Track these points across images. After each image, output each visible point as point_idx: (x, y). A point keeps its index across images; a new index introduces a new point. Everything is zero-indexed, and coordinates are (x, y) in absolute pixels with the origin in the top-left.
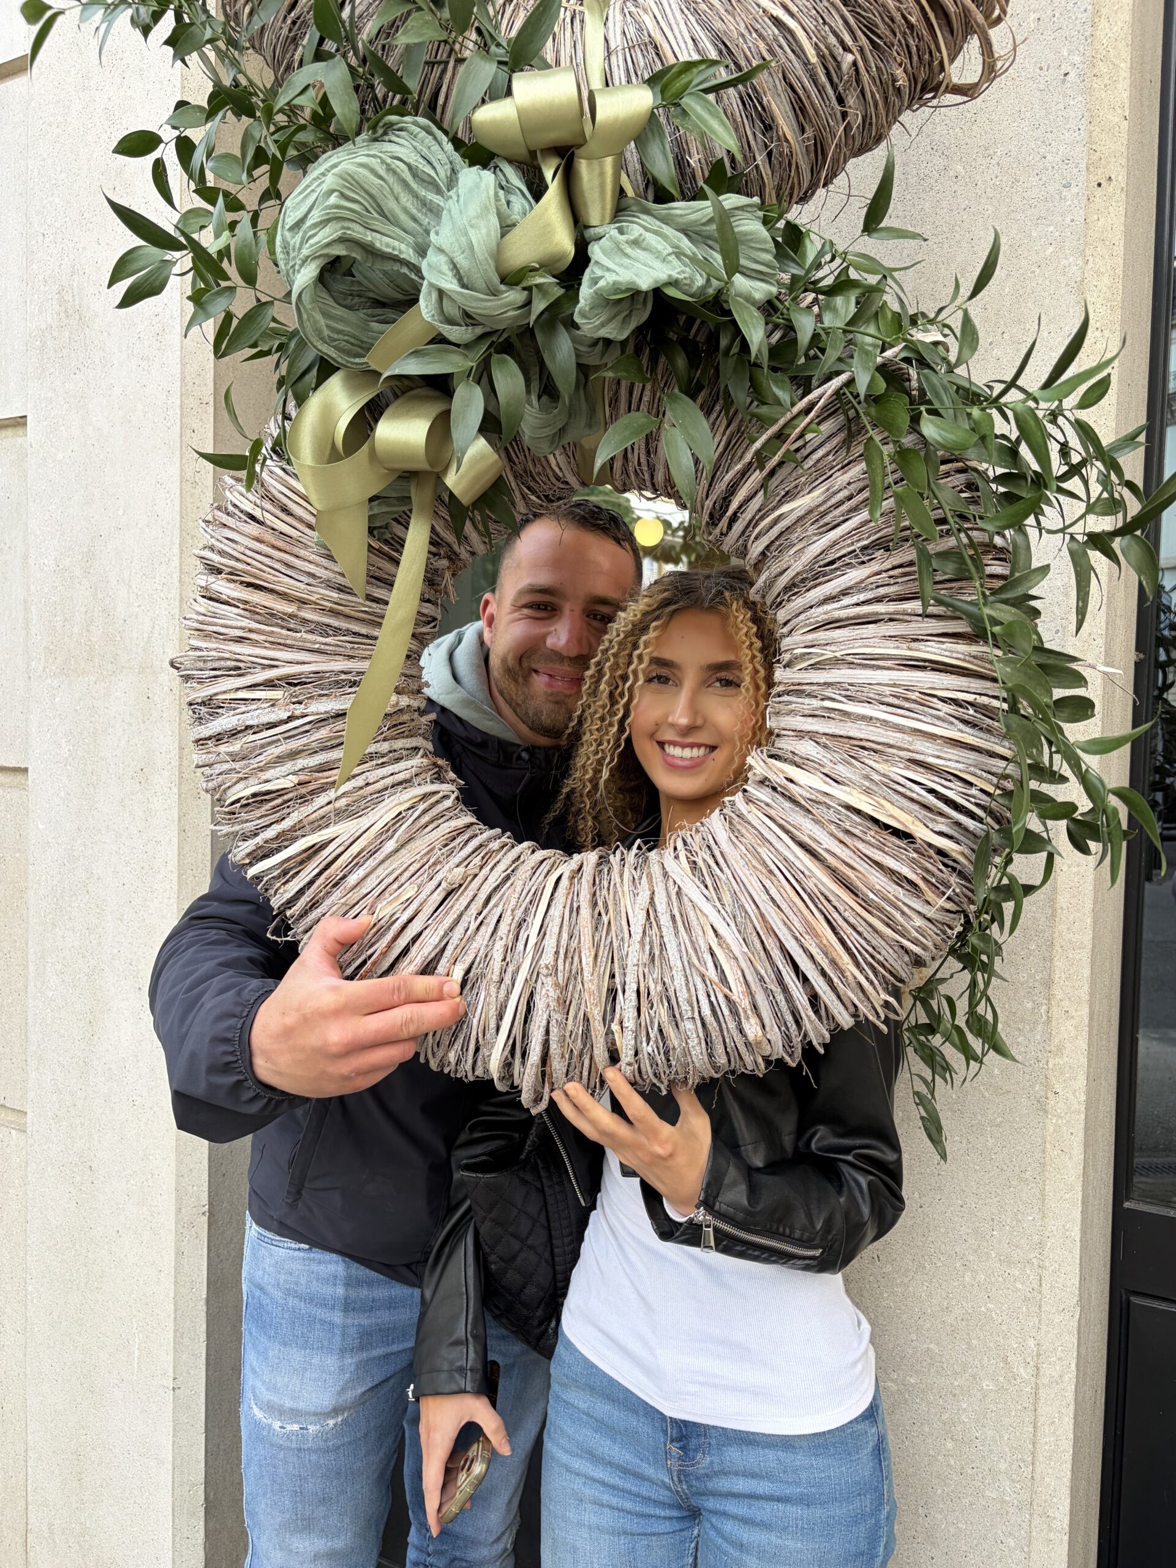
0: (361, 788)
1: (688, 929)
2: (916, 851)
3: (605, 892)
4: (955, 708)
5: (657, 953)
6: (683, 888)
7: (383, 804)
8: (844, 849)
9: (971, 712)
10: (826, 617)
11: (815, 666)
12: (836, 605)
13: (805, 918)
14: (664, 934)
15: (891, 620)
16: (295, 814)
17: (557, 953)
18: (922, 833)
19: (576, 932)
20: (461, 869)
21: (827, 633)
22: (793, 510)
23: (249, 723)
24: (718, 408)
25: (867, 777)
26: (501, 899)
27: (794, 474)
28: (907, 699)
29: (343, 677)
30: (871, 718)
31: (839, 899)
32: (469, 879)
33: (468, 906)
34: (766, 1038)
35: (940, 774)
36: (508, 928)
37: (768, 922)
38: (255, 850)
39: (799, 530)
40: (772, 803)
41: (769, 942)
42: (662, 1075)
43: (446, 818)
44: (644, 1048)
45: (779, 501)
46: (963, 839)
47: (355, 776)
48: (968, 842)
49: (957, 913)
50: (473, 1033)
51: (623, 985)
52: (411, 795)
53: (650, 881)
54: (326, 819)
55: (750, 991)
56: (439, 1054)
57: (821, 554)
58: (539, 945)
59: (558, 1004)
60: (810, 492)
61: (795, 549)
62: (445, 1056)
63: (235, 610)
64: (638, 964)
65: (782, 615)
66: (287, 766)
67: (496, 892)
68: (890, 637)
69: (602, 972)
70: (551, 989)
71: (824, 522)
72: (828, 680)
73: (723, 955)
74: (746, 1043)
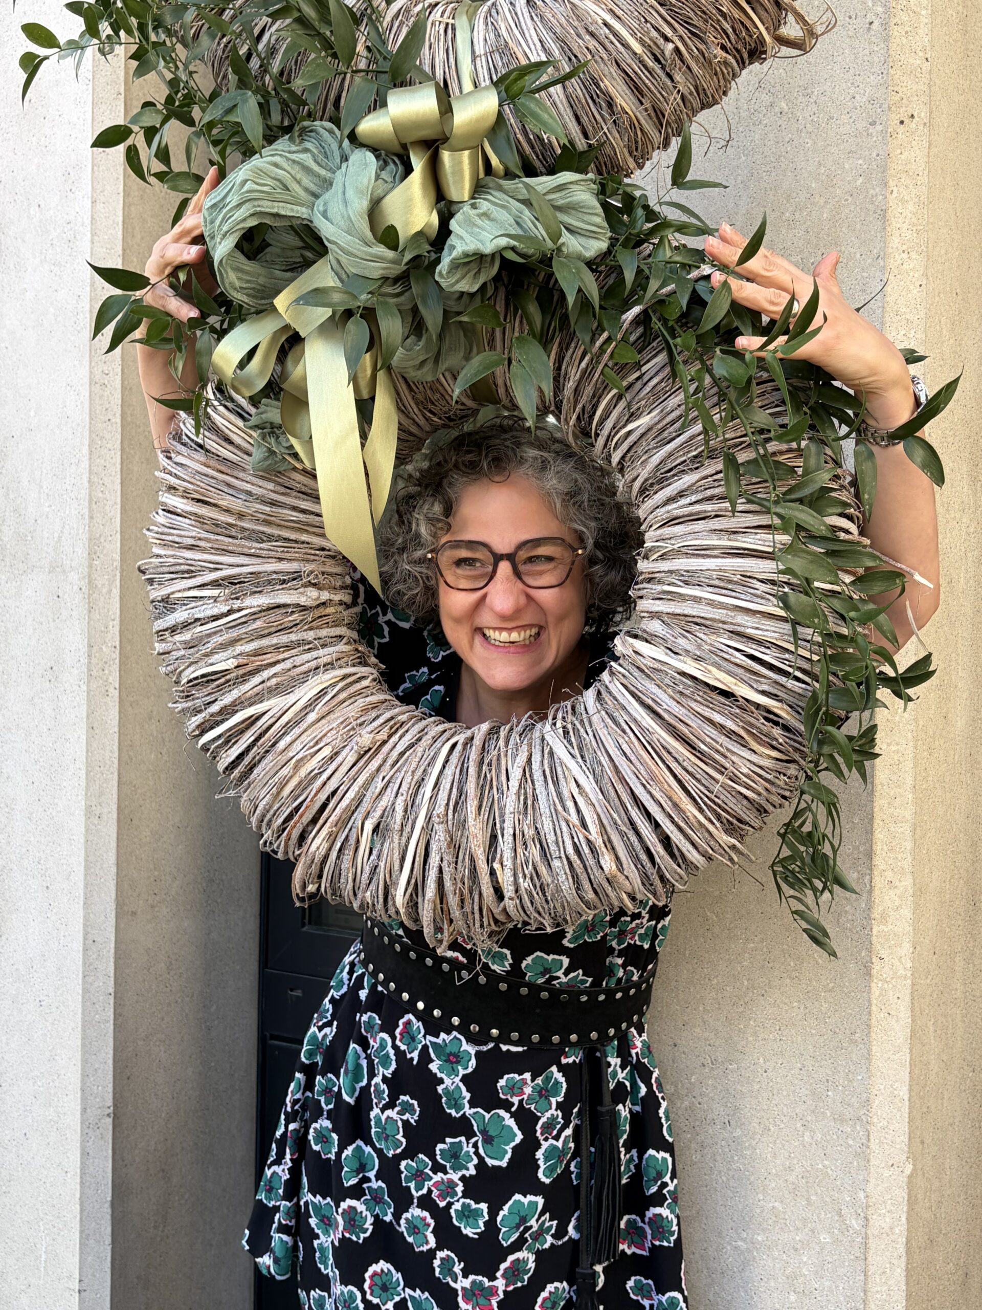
0: (289, 670)
1: (556, 782)
2: (737, 706)
3: (491, 753)
4: (772, 587)
6: (555, 749)
7: (308, 683)
8: (681, 708)
9: (786, 590)
10: (671, 514)
11: (663, 557)
12: (675, 506)
13: (650, 769)
14: (536, 786)
15: (717, 516)
16: (235, 691)
17: (448, 805)
18: (743, 691)
19: (464, 787)
20: (372, 735)
21: (669, 528)
22: (638, 427)
23: (197, 616)
24: (573, 345)
25: (699, 648)
26: (407, 760)
27: (636, 399)
28: (730, 582)
29: (274, 576)
30: (701, 598)
31: (678, 751)
32: (378, 744)
33: (378, 769)
34: (622, 873)
35: (760, 642)
36: (408, 786)
37: (620, 772)
38: (202, 723)
39: (644, 444)
40: (627, 674)
41: (619, 787)
42: (541, 909)
43: (363, 695)
44: (522, 884)
45: (628, 420)
46: (785, 696)
47: (284, 660)
48: (791, 699)
49: (787, 761)
50: (382, 875)
51: (502, 829)
52: (332, 675)
53: (530, 745)
54: (260, 696)
55: (606, 833)
56: (360, 896)
57: (660, 463)
58: (433, 798)
59: (449, 847)
60: (649, 413)
61: (643, 458)
62: (364, 897)
63: (187, 521)
64: (514, 813)
65: (642, 513)
66: (229, 652)
67: (402, 757)
68: (715, 530)
69: (485, 820)
70: (443, 835)
71: (662, 437)
72: (671, 569)
73: (583, 802)
74: (607, 879)
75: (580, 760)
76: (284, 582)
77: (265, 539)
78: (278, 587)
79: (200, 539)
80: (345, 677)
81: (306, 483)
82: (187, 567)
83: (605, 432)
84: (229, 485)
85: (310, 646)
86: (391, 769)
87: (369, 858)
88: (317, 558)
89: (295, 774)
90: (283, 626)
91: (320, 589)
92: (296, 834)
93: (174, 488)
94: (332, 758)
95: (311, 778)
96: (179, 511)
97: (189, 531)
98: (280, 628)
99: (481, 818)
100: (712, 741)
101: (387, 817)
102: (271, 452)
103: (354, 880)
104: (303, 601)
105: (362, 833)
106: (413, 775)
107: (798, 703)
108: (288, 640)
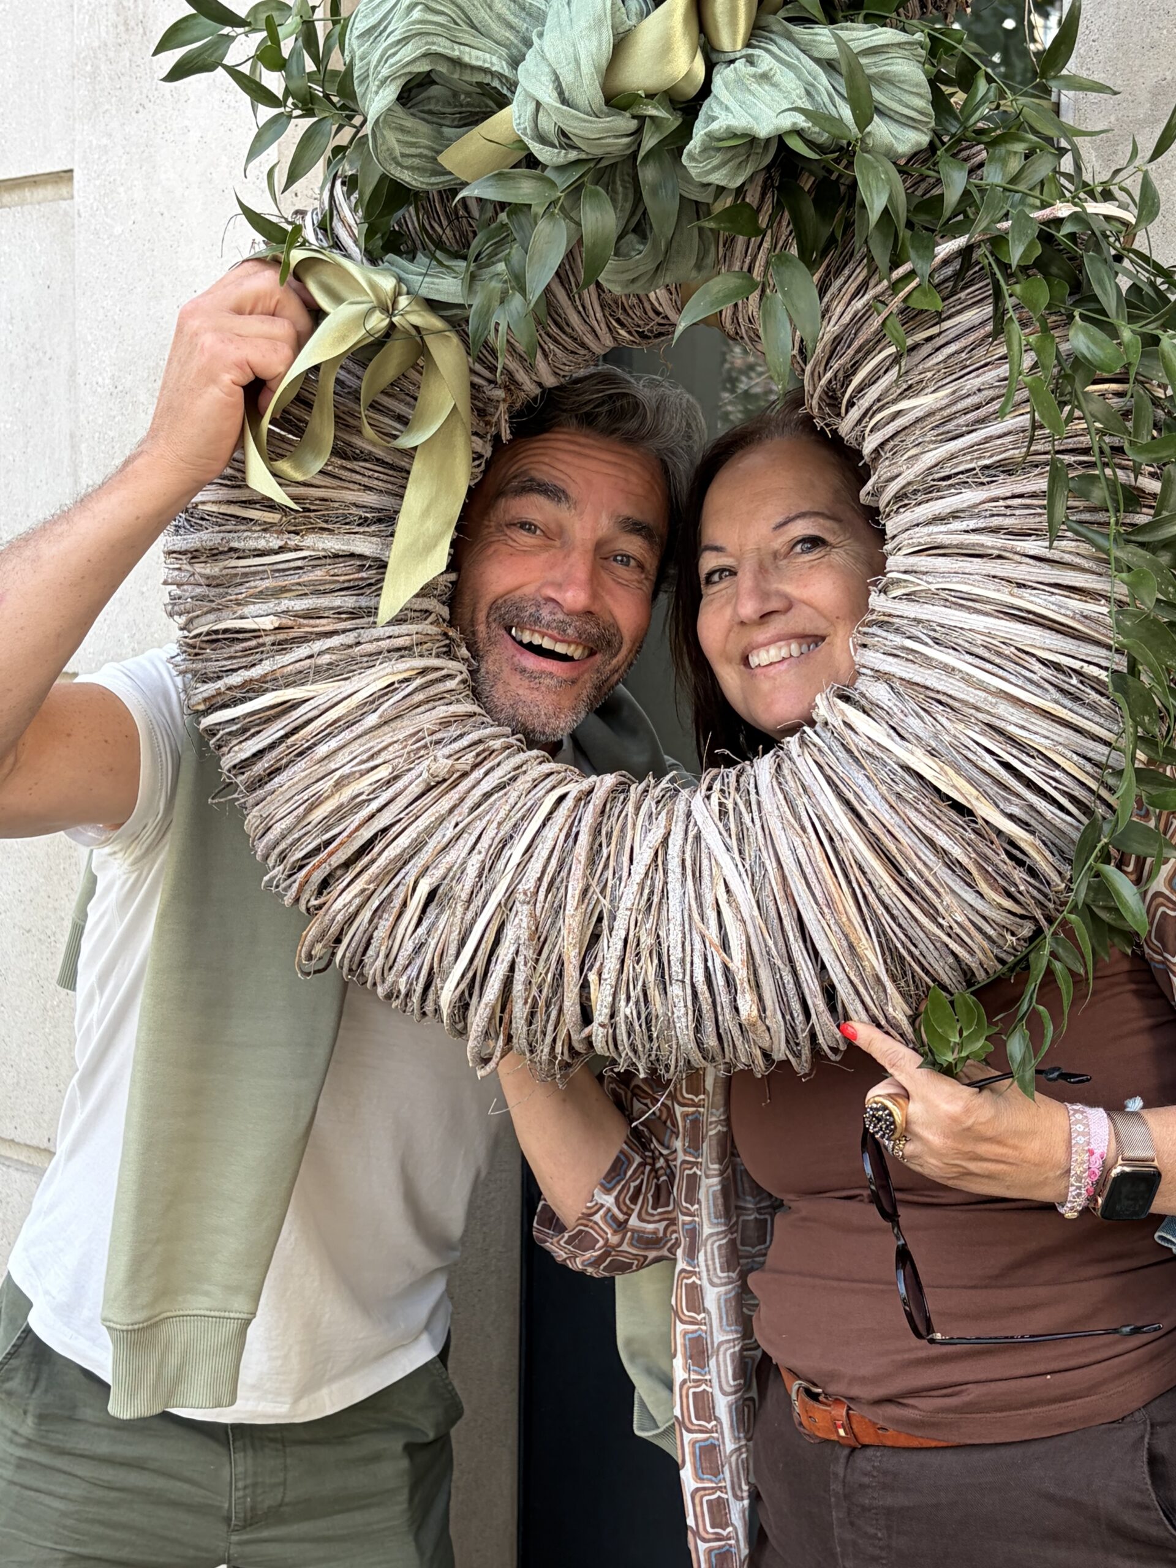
0: (350, 646)
1: (698, 878)
2: (974, 830)
3: (613, 819)
4: (1055, 673)
5: (656, 899)
6: (703, 832)
7: (373, 670)
8: (893, 816)
9: (1074, 681)
10: (930, 540)
11: (910, 597)
12: (943, 528)
13: (832, 889)
14: (669, 880)
15: (999, 557)
16: (269, 662)
17: (540, 879)
18: (984, 810)
19: (568, 861)
20: (450, 762)
21: (929, 558)
22: (914, 408)
23: (234, 544)
24: (846, 272)
25: (936, 737)
26: (492, 805)
27: (921, 367)
28: (999, 654)
29: (354, 510)
30: (953, 669)
31: (875, 874)
32: (458, 774)
33: (451, 811)
34: (764, 1023)
35: (1023, 747)
36: (490, 842)
37: (789, 886)
38: (213, 696)
39: (917, 432)
40: (826, 749)
41: (783, 908)
42: (640, 1049)
43: (446, 701)
44: (622, 1009)
45: (901, 394)
46: (1040, 828)
47: (345, 631)
48: (1046, 832)
49: (1022, 917)
50: (429, 956)
51: (610, 931)
52: (408, 665)
53: (670, 820)
54: (302, 675)
55: (754, 964)
56: (390, 979)
57: (936, 465)
58: (522, 866)
59: (530, 939)
60: (934, 392)
61: (913, 452)
62: (395, 983)
64: (631, 910)
65: (891, 527)
66: (271, 605)
67: (486, 800)
68: (994, 577)
69: (589, 910)
70: (525, 920)
71: (946, 428)
72: (920, 616)
73: (731, 914)
74: (740, 1025)
75: (737, 856)
76: (365, 520)
78: (358, 527)
80: (424, 671)
83: (865, 403)
86: (469, 815)
87: (414, 932)
89: (332, 794)
90: (352, 584)
92: (318, 877)
94: (389, 783)
95: (356, 804)
98: (346, 585)
99: (584, 907)
100: (924, 869)
101: (453, 879)
103: (387, 956)
105: (412, 895)
106: (498, 828)
107: (1057, 841)
108: (357, 605)
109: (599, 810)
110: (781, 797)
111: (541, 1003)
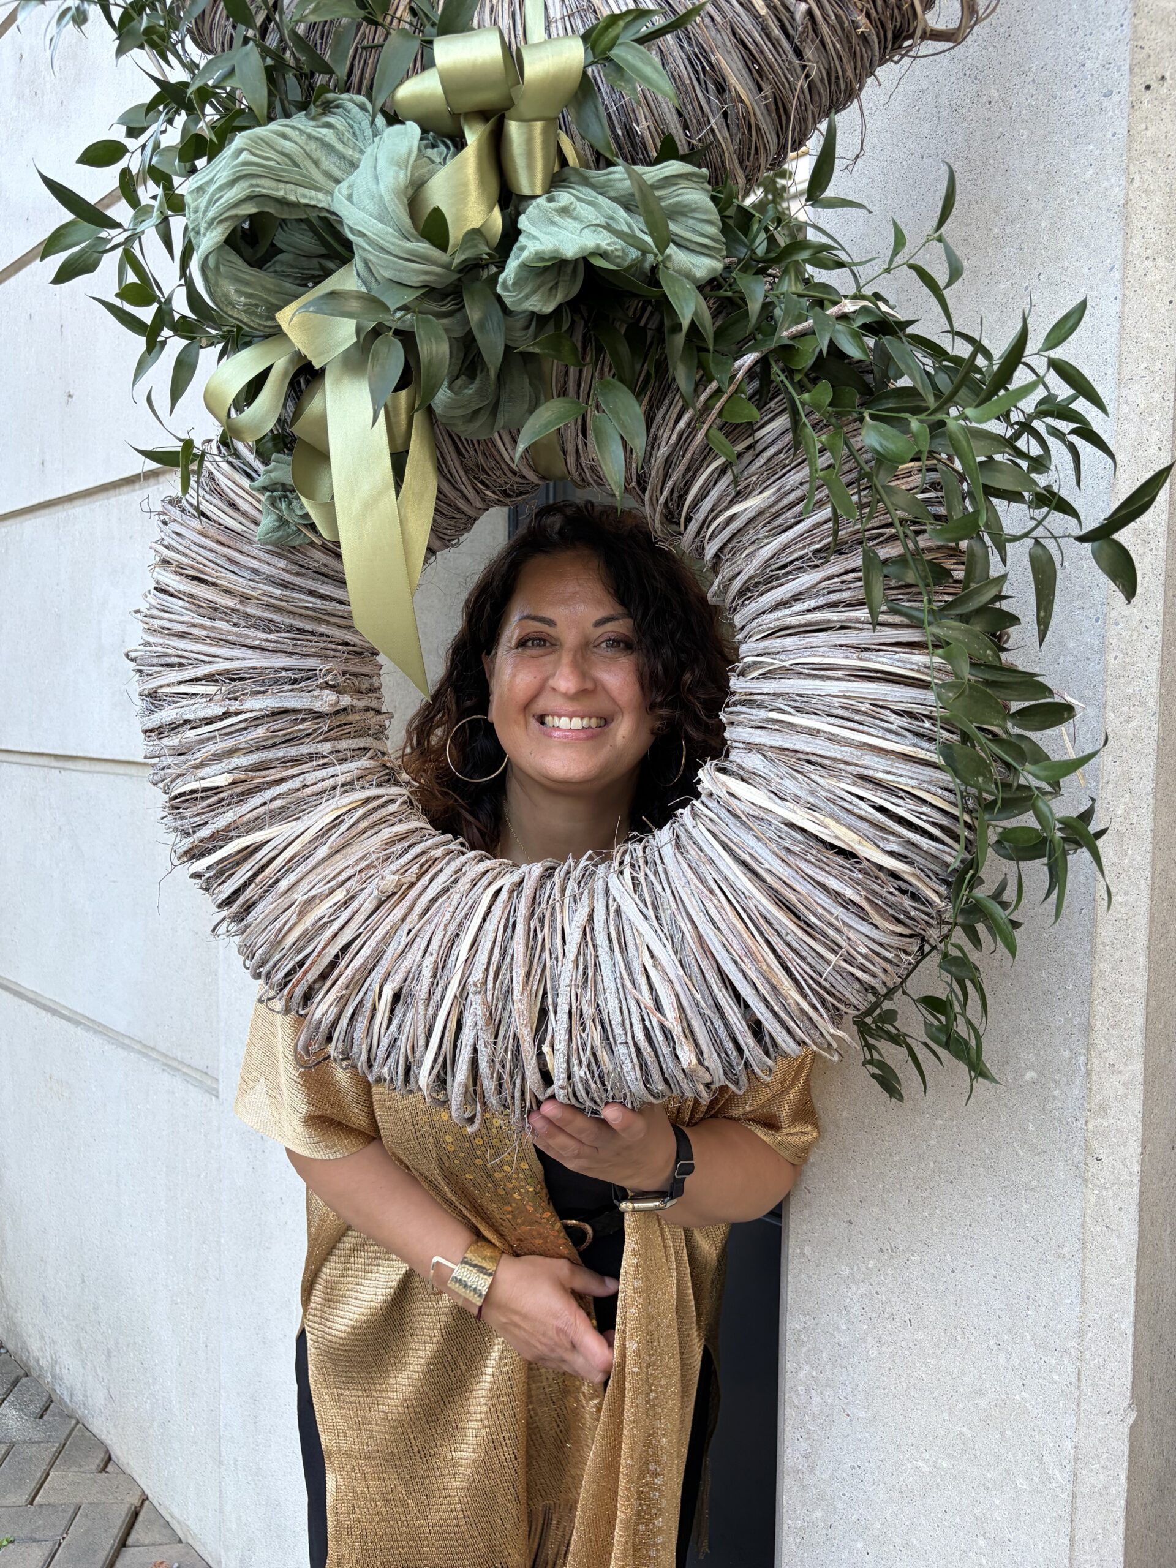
0: (299, 790)
1: (624, 949)
2: (860, 870)
3: (544, 905)
4: (909, 720)
6: (623, 908)
7: (320, 807)
8: (786, 868)
9: (927, 724)
10: (777, 623)
11: (766, 676)
12: (786, 612)
13: (744, 942)
14: (599, 953)
15: (842, 628)
16: (230, 813)
17: (487, 969)
18: (866, 851)
19: (509, 948)
20: (396, 877)
21: (778, 640)
22: (745, 510)
23: (187, 717)
24: (667, 401)
25: (812, 793)
26: (439, 909)
27: (746, 473)
28: (856, 711)
29: (283, 674)
30: (818, 731)
31: (780, 922)
32: (405, 886)
33: (403, 920)
34: (702, 1065)
35: (891, 790)
36: (439, 942)
37: (705, 943)
38: (191, 849)
39: (753, 531)
40: (715, 818)
41: (705, 964)
43: (390, 823)
44: (576, 1071)
45: (731, 501)
46: (917, 858)
47: (292, 777)
48: (923, 861)
49: (911, 936)
50: (403, 1050)
51: (555, 1006)
52: (350, 798)
53: (592, 897)
54: (260, 821)
55: (686, 1018)
56: (375, 1069)
57: (771, 558)
58: (469, 961)
59: (487, 1024)
60: (761, 493)
61: (747, 552)
62: (381, 1071)
63: (181, 603)
64: (570, 986)
65: (738, 620)
66: (223, 764)
67: (433, 904)
68: (841, 646)
69: (534, 991)
70: (479, 1008)
71: (777, 523)
72: (778, 691)
73: (658, 977)
74: (683, 1070)
75: (655, 923)
76: (295, 681)
77: (273, 628)
78: (290, 687)
79: (193, 625)
80: (367, 801)
81: (326, 562)
82: (177, 660)
83: (700, 516)
84: (231, 560)
85: (326, 760)
86: (419, 921)
87: (387, 1029)
88: (338, 654)
89: (298, 922)
90: (291, 736)
91: (339, 692)
92: (301, 991)
93: (169, 562)
94: (346, 903)
95: (320, 927)
96: (172, 590)
97: (183, 615)
98: (287, 737)
99: (529, 989)
100: (825, 914)
101: (413, 980)
102: (283, 522)
103: (369, 1051)
104: (319, 706)
105: (379, 999)
106: (445, 929)
107: (932, 867)
108: (299, 753)
109: (530, 899)
110: (686, 866)
111: (506, 1077)
